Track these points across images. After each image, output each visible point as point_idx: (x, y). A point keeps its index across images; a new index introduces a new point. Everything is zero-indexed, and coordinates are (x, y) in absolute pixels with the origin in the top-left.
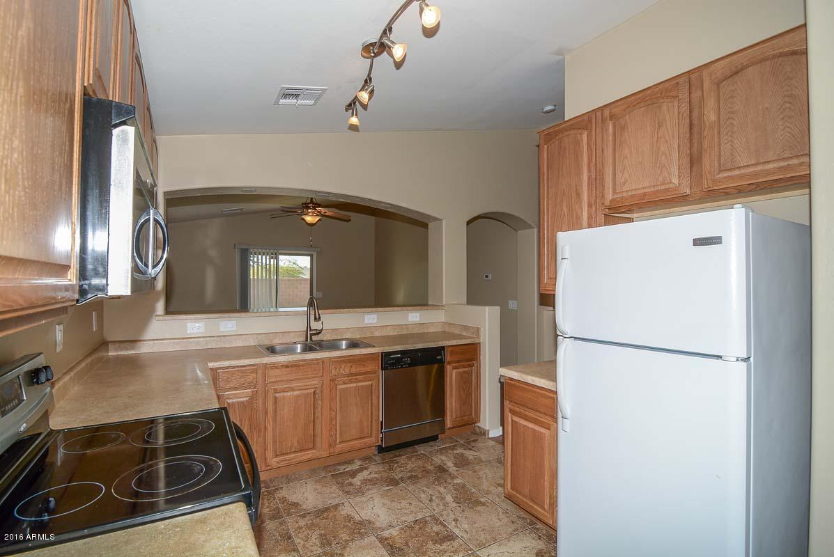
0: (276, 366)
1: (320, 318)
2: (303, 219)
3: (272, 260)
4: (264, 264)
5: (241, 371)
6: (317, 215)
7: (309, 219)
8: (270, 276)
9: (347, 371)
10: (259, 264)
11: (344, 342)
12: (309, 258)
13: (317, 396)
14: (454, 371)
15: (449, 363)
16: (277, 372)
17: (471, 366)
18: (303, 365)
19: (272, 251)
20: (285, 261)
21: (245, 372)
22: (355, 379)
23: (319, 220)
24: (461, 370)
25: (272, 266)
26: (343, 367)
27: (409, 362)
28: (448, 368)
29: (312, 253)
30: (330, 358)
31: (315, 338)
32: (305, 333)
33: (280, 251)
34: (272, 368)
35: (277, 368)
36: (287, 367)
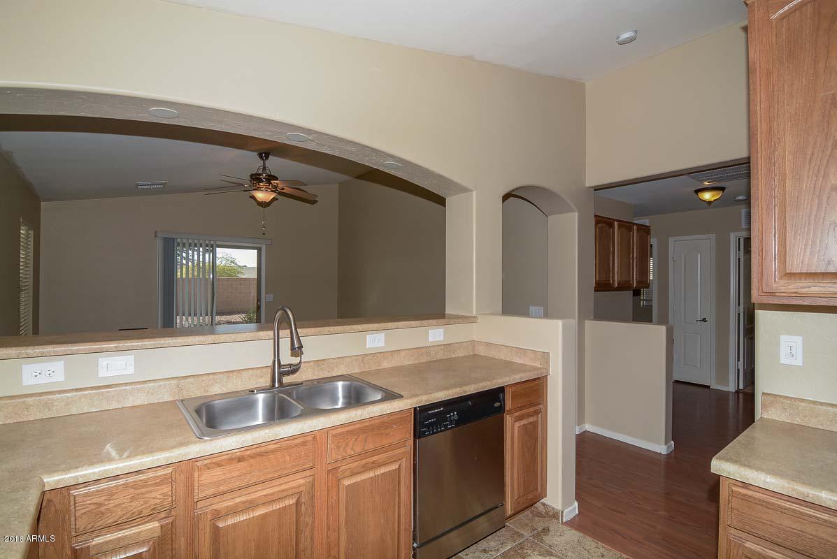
0: (216, 462)
1: (301, 347)
2: (253, 197)
3: (207, 255)
4: (196, 262)
5: (135, 486)
6: (272, 191)
7: (261, 196)
8: (204, 276)
9: (358, 449)
10: (190, 261)
11: (340, 384)
12: (256, 251)
13: (303, 507)
14: (517, 425)
15: (510, 412)
16: (216, 474)
17: (537, 413)
18: (274, 451)
19: (207, 242)
20: (225, 255)
21: (144, 484)
22: (373, 462)
23: (274, 199)
24: (525, 422)
25: (207, 264)
26: (351, 444)
27: (456, 417)
28: (508, 420)
29: (260, 246)
30: (328, 430)
31: (286, 379)
32: (269, 371)
33: (218, 243)
34: (208, 467)
35: (218, 465)
36: (240, 459)
